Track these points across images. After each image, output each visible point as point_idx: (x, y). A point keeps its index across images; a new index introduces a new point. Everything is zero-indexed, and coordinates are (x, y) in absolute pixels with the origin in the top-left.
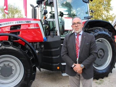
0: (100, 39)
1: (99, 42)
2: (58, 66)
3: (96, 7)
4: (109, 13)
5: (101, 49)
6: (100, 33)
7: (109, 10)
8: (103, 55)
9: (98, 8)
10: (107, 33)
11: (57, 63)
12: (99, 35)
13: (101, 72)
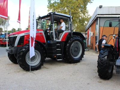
0: (76, 42)
1: (75, 44)
2: (55, 56)
3: (74, 11)
4: (85, 15)
5: (76, 47)
6: (76, 38)
7: (85, 13)
8: (77, 50)
9: (76, 11)
10: (80, 39)
11: (54, 54)
12: (75, 39)
13: (76, 59)
